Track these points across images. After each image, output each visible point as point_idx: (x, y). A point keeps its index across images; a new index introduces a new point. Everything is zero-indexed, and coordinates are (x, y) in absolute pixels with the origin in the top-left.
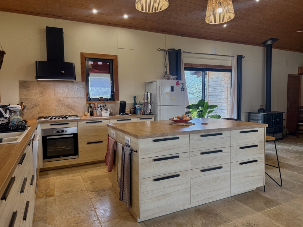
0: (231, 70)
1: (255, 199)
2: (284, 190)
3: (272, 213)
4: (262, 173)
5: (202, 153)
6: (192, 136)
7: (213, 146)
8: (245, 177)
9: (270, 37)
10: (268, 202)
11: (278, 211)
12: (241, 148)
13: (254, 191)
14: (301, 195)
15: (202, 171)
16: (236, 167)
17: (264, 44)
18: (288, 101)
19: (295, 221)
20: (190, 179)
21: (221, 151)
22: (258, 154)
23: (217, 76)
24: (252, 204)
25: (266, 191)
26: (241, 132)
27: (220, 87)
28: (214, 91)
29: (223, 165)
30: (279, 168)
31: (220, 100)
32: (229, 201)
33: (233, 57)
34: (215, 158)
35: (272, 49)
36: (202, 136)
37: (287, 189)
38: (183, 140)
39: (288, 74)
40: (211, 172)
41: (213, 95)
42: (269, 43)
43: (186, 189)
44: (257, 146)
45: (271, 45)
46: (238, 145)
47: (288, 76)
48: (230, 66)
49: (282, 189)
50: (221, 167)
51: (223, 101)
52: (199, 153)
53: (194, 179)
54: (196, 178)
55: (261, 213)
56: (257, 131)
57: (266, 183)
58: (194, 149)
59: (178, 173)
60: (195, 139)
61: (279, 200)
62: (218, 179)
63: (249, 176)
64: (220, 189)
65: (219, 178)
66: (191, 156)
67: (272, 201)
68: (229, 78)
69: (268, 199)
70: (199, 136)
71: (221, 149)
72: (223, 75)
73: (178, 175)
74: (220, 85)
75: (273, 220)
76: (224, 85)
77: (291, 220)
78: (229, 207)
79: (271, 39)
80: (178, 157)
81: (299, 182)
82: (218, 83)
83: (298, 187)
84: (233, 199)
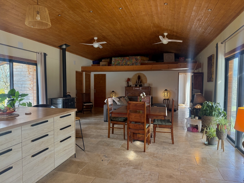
0: (37, 64)
1: (71, 165)
2: (87, 153)
3: (85, 171)
4: (74, 144)
5: (33, 141)
6: (24, 128)
7: (41, 132)
8: (64, 151)
9: (64, 43)
10: (80, 165)
11: (87, 168)
12: (61, 129)
13: (69, 159)
14: (96, 152)
15: (33, 156)
16: (58, 145)
17: (60, 47)
18: (76, 89)
19: (98, 171)
20: (22, 167)
21: (47, 135)
22: (72, 132)
23: (21, 67)
24: (70, 170)
25: (76, 157)
26: (61, 117)
27: (24, 77)
28: (18, 80)
29: (49, 146)
30: (82, 138)
31: (25, 88)
32: (53, 174)
33: (37, 54)
34: (43, 142)
35: (66, 52)
36: (32, 126)
37: (88, 151)
38: (16, 133)
39: (76, 71)
40: (40, 155)
41: (18, 83)
42: (64, 47)
43: (19, 178)
44: (70, 126)
45: (65, 49)
46: (59, 127)
47: (76, 72)
48: (35, 61)
49: (85, 152)
50: (48, 149)
51: (28, 89)
52: (30, 141)
53: (26, 166)
54: (27, 164)
55: (78, 174)
56: (70, 115)
57: (76, 151)
58: (26, 139)
59: (11, 166)
60: (26, 129)
61: (85, 160)
62: (45, 159)
63: (66, 150)
64: (47, 167)
65: (46, 157)
66: (23, 146)
67: (82, 163)
68: (35, 70)
69: (79, 162)
70: (30, 126)
71: (47, 134)
72: (27, 67)
73: (11, 168)
74: (24, 75)
75: (86, 176)
76: (29, 76)
77: (96, 171)
78: (55, 178)
79: (65, 45)
80: (11, 150)
81: (93, 144)
82: (22, 73)
83: (93, 148)
84: (55, 171)
